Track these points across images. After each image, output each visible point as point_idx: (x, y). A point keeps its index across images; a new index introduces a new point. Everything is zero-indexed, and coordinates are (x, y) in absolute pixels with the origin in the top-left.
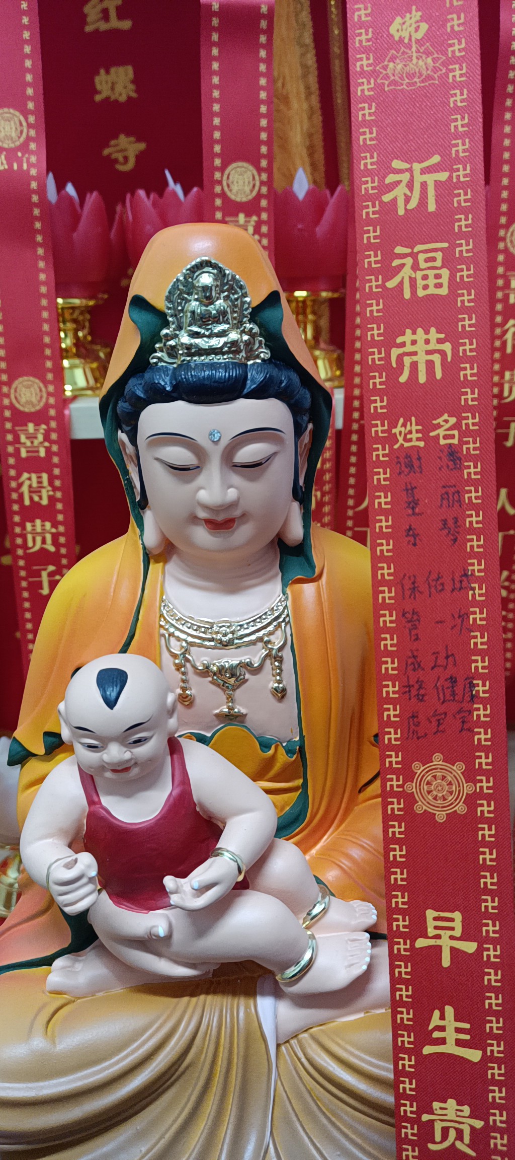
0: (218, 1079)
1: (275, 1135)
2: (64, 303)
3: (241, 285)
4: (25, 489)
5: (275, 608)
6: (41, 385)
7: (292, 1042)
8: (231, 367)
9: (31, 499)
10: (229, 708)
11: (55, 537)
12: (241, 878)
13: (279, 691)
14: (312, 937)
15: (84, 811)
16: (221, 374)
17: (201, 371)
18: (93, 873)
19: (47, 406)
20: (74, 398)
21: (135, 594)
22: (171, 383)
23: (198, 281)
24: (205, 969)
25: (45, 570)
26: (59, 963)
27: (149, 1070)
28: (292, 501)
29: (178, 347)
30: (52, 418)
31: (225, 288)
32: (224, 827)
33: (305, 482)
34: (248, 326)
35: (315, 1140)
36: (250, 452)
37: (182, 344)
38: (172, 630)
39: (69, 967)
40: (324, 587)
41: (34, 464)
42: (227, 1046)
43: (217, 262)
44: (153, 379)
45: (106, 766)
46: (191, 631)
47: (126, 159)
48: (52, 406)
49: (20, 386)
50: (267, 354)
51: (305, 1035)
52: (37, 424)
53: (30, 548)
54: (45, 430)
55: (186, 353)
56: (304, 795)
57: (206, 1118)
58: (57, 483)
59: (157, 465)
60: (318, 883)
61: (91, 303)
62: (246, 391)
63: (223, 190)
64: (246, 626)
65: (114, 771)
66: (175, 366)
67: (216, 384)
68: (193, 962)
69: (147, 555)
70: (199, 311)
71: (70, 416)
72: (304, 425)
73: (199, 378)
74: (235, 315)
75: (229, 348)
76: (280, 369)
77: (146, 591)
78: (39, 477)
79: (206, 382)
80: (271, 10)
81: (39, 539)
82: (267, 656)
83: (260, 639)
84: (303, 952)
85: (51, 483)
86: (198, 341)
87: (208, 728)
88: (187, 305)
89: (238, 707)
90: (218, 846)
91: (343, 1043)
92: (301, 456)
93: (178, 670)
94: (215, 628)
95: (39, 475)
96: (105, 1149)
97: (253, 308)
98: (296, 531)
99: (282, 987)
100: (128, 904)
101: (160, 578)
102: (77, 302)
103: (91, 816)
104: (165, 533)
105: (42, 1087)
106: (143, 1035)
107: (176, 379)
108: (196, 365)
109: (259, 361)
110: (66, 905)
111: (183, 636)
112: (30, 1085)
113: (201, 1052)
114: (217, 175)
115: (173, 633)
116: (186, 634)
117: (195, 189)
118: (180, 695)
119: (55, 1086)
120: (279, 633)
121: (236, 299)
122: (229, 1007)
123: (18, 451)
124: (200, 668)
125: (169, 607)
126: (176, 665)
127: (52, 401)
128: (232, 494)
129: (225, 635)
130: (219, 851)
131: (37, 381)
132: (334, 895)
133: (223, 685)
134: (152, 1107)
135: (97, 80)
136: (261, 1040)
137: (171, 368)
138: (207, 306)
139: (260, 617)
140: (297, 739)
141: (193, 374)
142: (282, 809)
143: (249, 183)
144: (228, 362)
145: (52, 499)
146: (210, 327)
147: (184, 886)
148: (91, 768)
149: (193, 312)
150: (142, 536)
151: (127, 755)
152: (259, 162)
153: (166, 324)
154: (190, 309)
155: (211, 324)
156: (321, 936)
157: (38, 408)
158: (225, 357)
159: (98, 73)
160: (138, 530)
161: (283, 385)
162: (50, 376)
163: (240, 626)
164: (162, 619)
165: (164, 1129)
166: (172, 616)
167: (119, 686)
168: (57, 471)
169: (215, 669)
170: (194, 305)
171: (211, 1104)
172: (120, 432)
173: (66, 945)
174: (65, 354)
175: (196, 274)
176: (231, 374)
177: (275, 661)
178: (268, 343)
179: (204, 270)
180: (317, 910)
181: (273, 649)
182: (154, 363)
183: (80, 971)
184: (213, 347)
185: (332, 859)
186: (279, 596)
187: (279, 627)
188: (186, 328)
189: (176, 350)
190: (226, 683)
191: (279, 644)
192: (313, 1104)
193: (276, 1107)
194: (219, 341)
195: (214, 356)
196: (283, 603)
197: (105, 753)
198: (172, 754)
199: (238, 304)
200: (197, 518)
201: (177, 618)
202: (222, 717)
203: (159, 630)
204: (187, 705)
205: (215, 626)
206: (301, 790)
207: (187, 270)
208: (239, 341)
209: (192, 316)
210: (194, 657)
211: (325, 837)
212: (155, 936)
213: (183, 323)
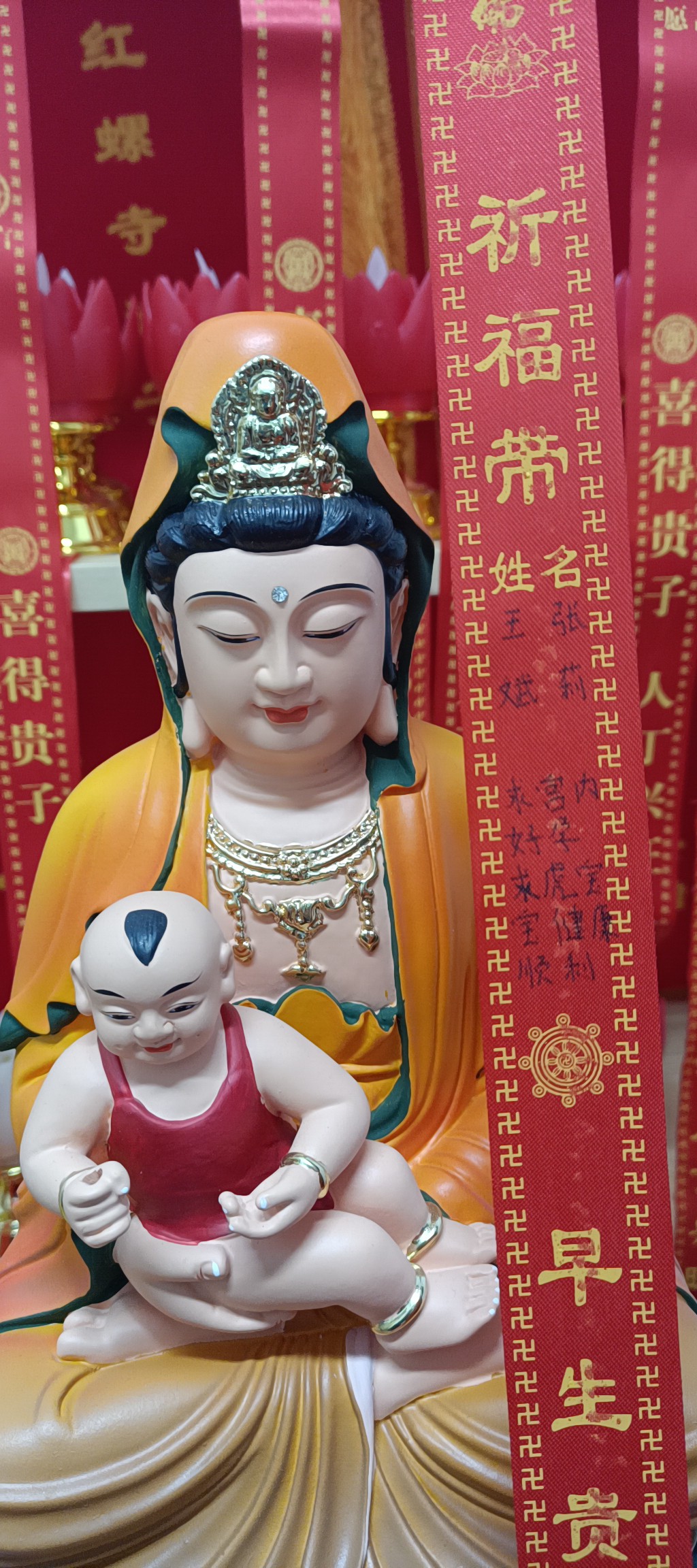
0: (295, 1472)
1: (374, 1544)
2: (62, 429)
3: (314, 393)
4: (10, 680)
5: (362, 828)
6: (32, 538)
7: (395, 1417)
8: (300, 502)
9: (19, 693)
10: (301, 964)
11: (52, 744)
12: (323, 1194)
13: (368, 939)
14: (421, 1273)
15: (108, 1107)
16: (287, 511)
17: (260, 507)
18: (124, 1189)
19: (40, 567)
20: (76, 557)
21: (171, 812)
22: (220, 525)
23: (256, 388)
24: (275, 1320)
25: (38, 789)
26: (73, 1318)
27: (202, 1460)
28: (383, 685)
29: (230, 477)
30: (47, 583)
31: (293, 397)
32: (298, 1127)
33: (398, 659)
34: (323, 448)
35: (429, 1551)
36: (329, 616)
37: (235, 472)
38: (222, 859)
39: (89, 1323)
41: (24, 646)
42: (307, 1424)
43: (281, 363)
44: (196, 519)
45: (139, 1043)
46: (248, 861)
47: (139, 238)
48: (46, 567)
49: (2, 540)
50: (349, 485)
51: (413, 1407)
52: (26, 591)
53: (16, 760)
54: (36, 599)
55: (240, 485)
56: (404, 1083)
57: (280, 1526)
58: (55, 671)
59: (201, 635)
60: (426, 1200)
61: (98, 428)
62: (321, 535)
63: (274, 276)
64: (323, 853)
65: (150, 1050)
66: (225, 502)
67: (280, 525)
68: (260, 1311)
69: (186, 756)
70: (257, 428)
71: (70, 583)
72: (398, 581)
73: (258, 518)
74: (306, 433)
75: (299, 477)
76: (365, 506)
77: (186, 809)
78: (29, 664)
79: (268, 523)
80: (337, 38)
81: (29, 748)
82: (352, 892)
83: (343, 870)
84: (409, 1294)
85: (46, 671)
87: (273, 993)
88: (240, 420)
89: (313, 962)
90: (292, 1150)
91: (464, 1416)
92: (394, 622)
93: (232, 913)
94: (282, 856)
95: (29, 659)
97: (329, 424)
98: (389, 724)
99: (382, 1342)
100: (171, 1234)
101: (205, 790)
102: (77, 427)
103: (118, 1113)
104: (212, 728)
105: (55, 1488)
106: (193, 1412)
107: (227, 520)
108: (254, 500)
109: (337, 495)
110: (88, 1234)
111: (238, 868)
112: (37, 1486)
113: (272, 1433)
114: (267, 257)
115: (225, 863)
116: (242, 865)
117: (237, 277)
118: (235, 948)
119: (73, 1485)
120: (368, 861)
121: (307, 412)
122: (308, 1372)
124: (262, 910)
125: (218, 828)
126: (229, 907)
127: (46, 560)
128: (303, 673)
129: (295, 865)
130: (294, 1158)
131: (26, 533)
132: (446, 1216)
133: (293, 934)
134: (206, 1512)
135: (100, 133)
136: (353, 1414)
137: (220, 504)
138: (267, 420)
139: (342, 841)
140: (394, 1005)
141: (250, 512)
142: (376, 1101)
143: (309, 267)
144: (298, 496)
145: (47, 693)
146: (272, 449)
147: (247, 1205)
148: (118, 1046)
149: (250, 430)
150: (179, 734)
151: (168, 1028)
152: (323, 240)
153: (213, 446)
154: (244, 425)
155: (273, 446)
156: (431, 1271)
157: (28, 569)
158: (293, 489)
159: (100, 124)
160: (174, 726)
161: (371, 526)
162: (43, 527)
163: (315, 852)
164: (210, 846)
165: (222, 1542)
166: (223, 840)
167: (155, 934)
168: (53, 655)
169: (282, 911)
170: (251, 420)
171: (286, 1506)
172: (149, 593)
173: (83, 1294)
174: (62, 498)
175: (254, 378)
176: (301, 512)
177: (364, 899)
178: (349, 471)
179: (264, 373)
180: (426, 1236)
181: (360, 883)
182: (197, 498)
183: (103, 1329)
184: (276, 476)
185: (443, 1167)
186: (367, 812)
187: (368, 853)
188: (239, 451)
189: (226, 480)
190: (298, 930)
191: (367, 876)
192: (425, 1502)
193: (375, 1507)
194: (285, 467)
195: (277, 488)
196: (372, 821)
197: (138, 1025)
198: (227, 1025)
199: (309, 419)
200: (255, 706)
201: (229, 843)
202: (292, 977)
203: (206, 860)
204: (245, 961)
205: (281, 853)
206: (399, 1075)
207: (240, 373)
208: (311, 468)
209: (248, 434)
210: (253, 896)
211: (434, 1138)
212: (207, 1275)
213: (236, 443)
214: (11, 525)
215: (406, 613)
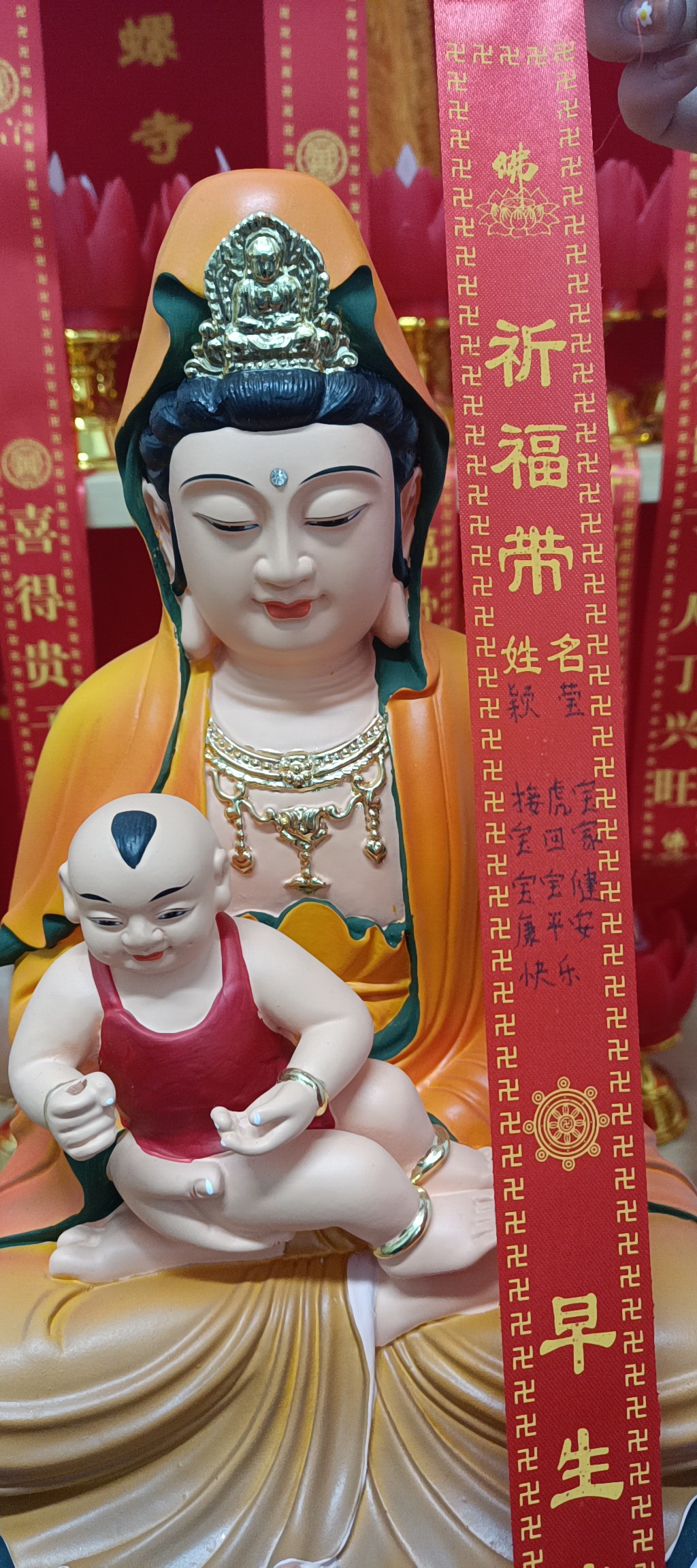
0: (292, 1396)
1: (373, 1472)
2: (78, 337)
3: (314, 255)
4: (24, 598)
5: (369, 733)
6: (45, 451)
7: (397, 1344)
8: (301, 376)
9: (33, 612)
10: (304, 876)
11: (67, 665)
12: (321, 1111)
13: (375, 850)
14: (425, 1196)
15: (98, 1019)
16: (288, 386)
17: (257, 382)
18: (110, 1099)
19: (53, 481)
20: (90, 472)
21: (169, 716)
22: (215, 401)
23: (252, 248)
24: (273, 1240)
26: (67, 1236)
27: (195, 1383)
28: (393, 581)
29: (225, 349)
30: (61, 498)
31: (292, 258)
32: (297, 1043)
33: (411, 554)
34: (324, 315)
35: (429, 1479)
36: (331, 502)
37: (230, 342)
38: (222, 765)
39: (82, 1241)
40: (439, 703)
41: (35, 563)
42: (305, 1350)
43: (278, 221)
44: (190, 397)
45: (126, 949)
46: (248, 767)
47: (164, 146)
48: (60, 481)
49: (14, 453)
50: (354, 358)
51: (416, 1335)
52: (40, 506)
53: (33, 682)
54: (50, 514)
55: (236, 357)
56: (413, 1002)
58: (69, 589)
59: (198, 525)
60: (433, 1123)
61: (114, 338)
62: (322, 412)
64: (327, 759)
65: (139, 958)
66: (220, 377)
67: (279, 401)
69: (185, 658)
70: (253, 294)
71: (85, 496)
72: (409, 468)
73: (255, 392)
74: (306, 300)
75: (299, 348)
76: (372, 382)
77: (185, 712)
78: (43, 582)
79: (266, 399)
81: (44, 669)
82: (358, 800)
83: (349, 777)
84: (412, 1217)
85: (60, 589)
86: (254, 339)
87: (275, 906)
88: (236, 285)
89: (317, 875)
90: (290, 1066)
91: (468, 1344)
92: (405, 515)
93: (232, 822)
94: (283, 762)
95: (43, 577)
96: (134, 1495)
97: (332, 291)
98: (398, 624)
99: (384, 1267)
100: (164, 1151)
101: (205, 693)
102: (92, 335)
103: (108, 1025)
104: (211, 627)
105: (43, 1407)
106: (187, 1334)
107: (222, 397)
108: (250, 374)
109: (341, 369)
110: (72, 1146)
111: (238, 774)
112: (24, 1404)
113: (268, 1357)
114: (288, 149)
115: (225, 770)
116: (242, 770)
118: (235, 858)
119: (62, 1404)
120: (375, 769)
121: (308, 277)
122: (307, 1294)
123: (13, 545)
124: (263, 819)
125: (218, 733)
126: (229, 815)
127: (60, 473)
128: (305, 564)
129: (298, 772)
130: (291, 1073)
131: (38, 445)
132: (455, 1140)
133: (296, 844)
134: (201, 1434)
135: (122, 35)
136: (354, 1342)
137: (215, 380)
138: (264, 285)
139: (347, 747)
140: (403, 920)
141: (246, 387)
142: (383, 1020)
143: (333, 159)
144: (297, 370)
145: (62, 612)
146: (271, 317)
147: (241, 1121)
148: (106, 953)
149: (245, 295)
150: (178, 633)
151: (158, 935)
152: (347, 131)
153: (207, 315)
154: (242, 289)
155: (272, 313)
156: (437, 1195)
157: (41, 482)
158: (292, 362)
159: (122, 25)
160: (173, 626)
162: (56, 438)
163: (320, 758)
164: (209, 751)
165: (216, 1465)
166: (222, 745)
167: (143, 835)
168: (68, 573)
169: (284, 820)
172: (144, 483)
173: (78, 1212)
174: (78, 411)
175: (249, 238)
176: (301, 386)
177: (370, 808)
178: (355, 345)
179: (260, 232)
180: (432, 1158)
181: (367, 791)
182: (191, 374)
183: (97, 1247)
184: (275, 347)
185: (453, 1090)
186: (375, 716)
187: (375, 760)
188: (235, 321)
189: (221, 352)
190: (301, 840)
191: (375, 784)
192: (427, 1431)
193: (375, 1436)
194: (283, 337)
195: (275, 360)
196: (380, 727)
197: (126, 932)
198: (222, 937)
199: (309, 284)
200: (255, 600)
201: (230, 749)
202: (293, 887)
203: (205, 765)
204: (246, 872)
205: (283, 759)
206: (408, 995)
207: (235, 232)
208: (312, 339)
209: (244, 300)
210: (254, 804)
211: (444, 1061)
212: (200, 1193)
213: (231, 312)
214: (24, 436)
215: (419, 505)
